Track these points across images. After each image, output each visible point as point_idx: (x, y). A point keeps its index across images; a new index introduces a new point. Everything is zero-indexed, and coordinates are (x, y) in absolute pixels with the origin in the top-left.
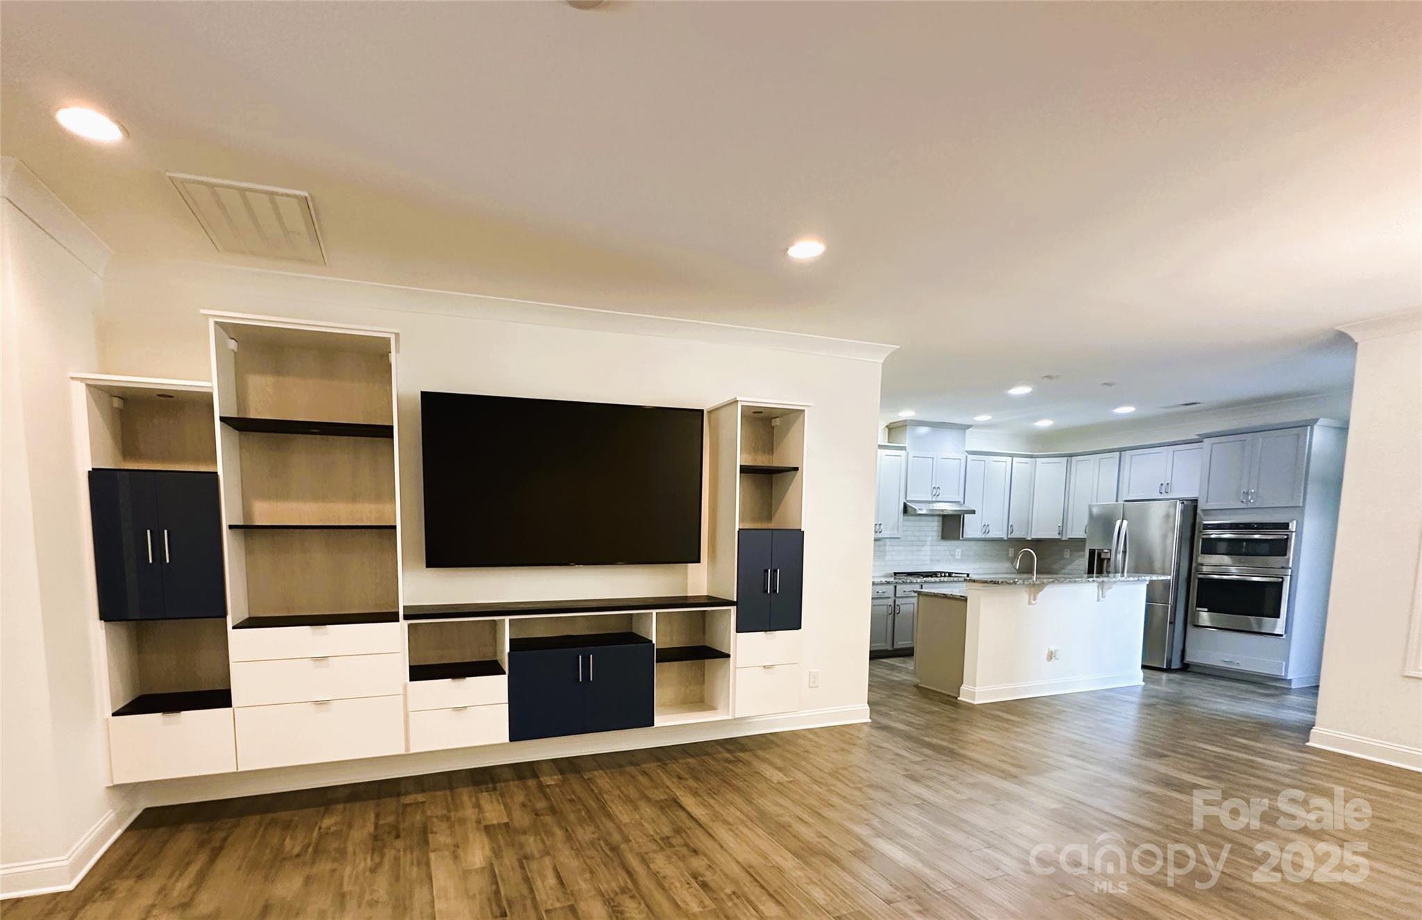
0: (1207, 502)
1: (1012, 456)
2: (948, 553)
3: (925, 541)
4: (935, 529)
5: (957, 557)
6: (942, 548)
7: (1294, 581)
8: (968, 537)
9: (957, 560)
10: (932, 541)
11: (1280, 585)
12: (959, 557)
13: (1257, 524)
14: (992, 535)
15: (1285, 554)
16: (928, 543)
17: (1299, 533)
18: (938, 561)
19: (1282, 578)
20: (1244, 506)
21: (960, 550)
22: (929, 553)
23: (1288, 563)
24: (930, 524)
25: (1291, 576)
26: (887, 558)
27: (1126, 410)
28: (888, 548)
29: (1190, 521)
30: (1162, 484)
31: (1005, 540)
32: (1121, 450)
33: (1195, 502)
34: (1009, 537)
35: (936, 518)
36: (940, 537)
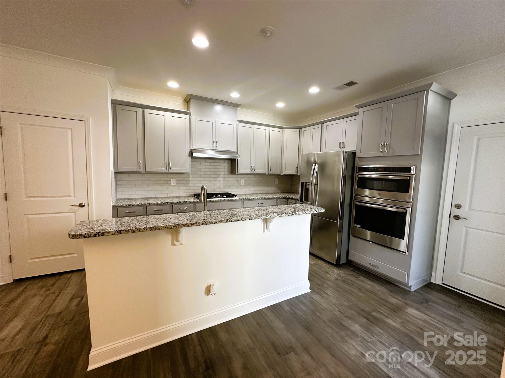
0: (360, 153)
1: (269, 126)
2: (236, 182)
3: (220, 175)
4: (226, 167)
5: (242, 184)
6: (232, 179)
7: (414, 211)
8: (241, 172)
9: (242, 185)
10: (224, 174)
11: (405, 213)
12: (243, 184)
13: (390, 168)
14: (258, 171)
15: (408, 192)
16: (222, 176)
17: (417, 174)
18: (229, 186)
19: (406, 209)
20: (382, 155)
21: (244, 180)
22: (222, 182)
23: (410, 198)
24: (223, 164)
25: (412, 208)
26: (190, 185)
28: (191, 179)
29: (351, 166)
30: (340, 143)
31: (267, 175)
32: (322, 123)
33: (354, 153)
34: (269, 173)
35: (226, 161)
36: (230, 173)
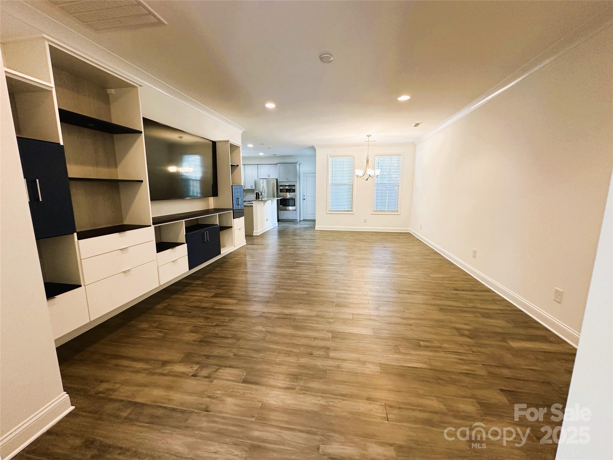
0: (280, 180)
11: (295, 199)
20: (287, 181)
27: (261, 154)
30: (268, 175)
32: (258, 165)
